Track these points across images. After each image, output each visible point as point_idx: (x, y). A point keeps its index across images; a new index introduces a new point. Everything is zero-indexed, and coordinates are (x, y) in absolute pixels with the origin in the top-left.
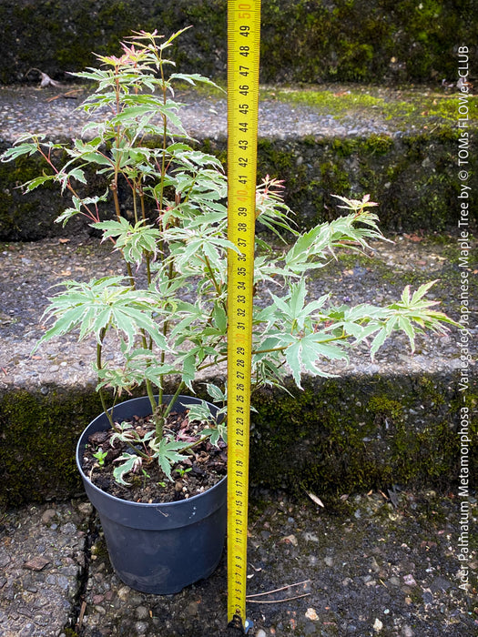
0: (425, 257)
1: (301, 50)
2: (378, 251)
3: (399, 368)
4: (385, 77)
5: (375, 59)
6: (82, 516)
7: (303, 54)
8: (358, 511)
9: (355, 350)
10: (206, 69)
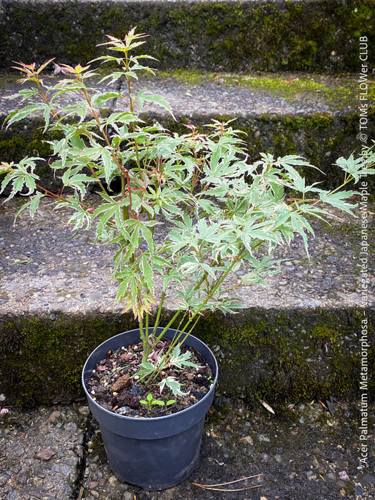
0: (358, 212)
1: (259, 46)
3: (337, 303)
4: (326, 67)
5: (318, 52)
6: (81, 417)
7: (261, 48)
8: (302, 417)
9: (301, 287)
10: (184, 61)
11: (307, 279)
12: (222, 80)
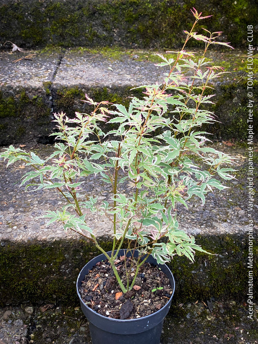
1: (164, 29)
3: (213, 231)
6: (27, 315)
7: (166, 31)
8: (189, 314)
9: (187, 218)
10: (108, 41)
11: (192, 212)
12: (136, 56)
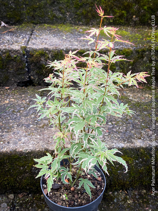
0: (144, 96)
2: (126, 93)
3: (132, 145)
4: (131, 23)
5: (127, 16)
6: (9, 200)
8: (116, 199)
9: (115, 137)
10: (63, 20)
11: (118, 132)
12: (81, 30)
